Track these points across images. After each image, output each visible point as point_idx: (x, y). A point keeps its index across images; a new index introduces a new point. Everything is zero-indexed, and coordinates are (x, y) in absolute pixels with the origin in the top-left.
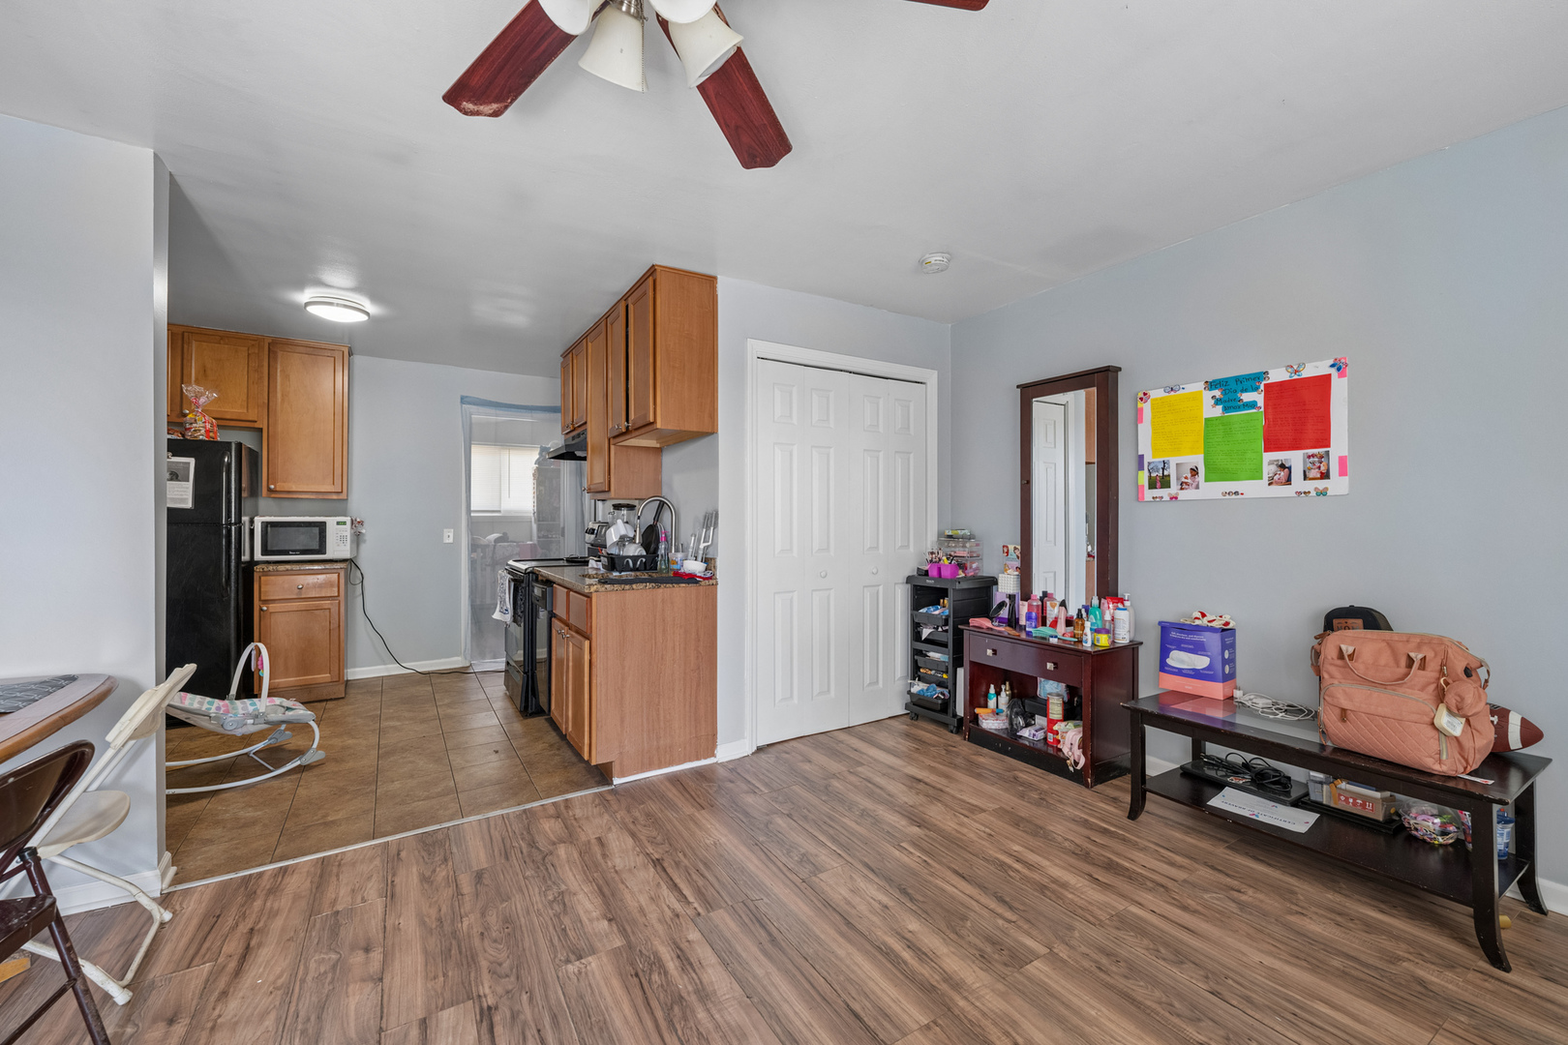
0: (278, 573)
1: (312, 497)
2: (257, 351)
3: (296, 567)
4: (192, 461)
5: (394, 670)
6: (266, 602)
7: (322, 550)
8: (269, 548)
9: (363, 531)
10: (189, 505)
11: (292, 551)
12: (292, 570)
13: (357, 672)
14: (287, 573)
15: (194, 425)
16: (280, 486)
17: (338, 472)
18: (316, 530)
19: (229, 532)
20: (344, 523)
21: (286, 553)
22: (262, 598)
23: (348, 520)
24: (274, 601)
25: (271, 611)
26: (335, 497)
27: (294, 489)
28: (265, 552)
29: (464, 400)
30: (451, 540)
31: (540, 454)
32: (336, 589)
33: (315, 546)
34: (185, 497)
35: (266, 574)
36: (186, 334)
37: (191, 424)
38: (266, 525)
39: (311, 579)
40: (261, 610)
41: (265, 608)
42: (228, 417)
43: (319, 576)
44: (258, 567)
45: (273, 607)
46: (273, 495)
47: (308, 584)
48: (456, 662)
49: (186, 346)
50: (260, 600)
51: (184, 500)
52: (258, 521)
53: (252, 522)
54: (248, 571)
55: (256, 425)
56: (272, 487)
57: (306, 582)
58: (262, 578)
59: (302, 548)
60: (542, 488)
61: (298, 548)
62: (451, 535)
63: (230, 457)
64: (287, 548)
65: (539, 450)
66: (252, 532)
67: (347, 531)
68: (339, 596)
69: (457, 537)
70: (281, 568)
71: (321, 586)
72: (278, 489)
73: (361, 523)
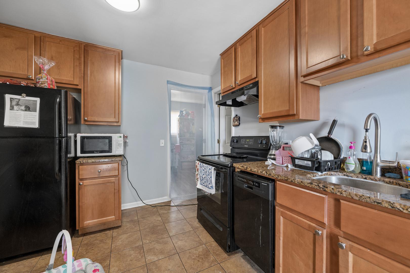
0: (88, 164)
1: (105, 124)
2: (78, 49)
3: (97, 160)
4: (38, 100)
5: (140, 204)
6: (82, 180)
7: (110, 150)
8: (84, 150)
9: (127, 141)
10: (36, 126)
11: (96, 151)
12: (95, 162)
13: (126, 206)
14: (93, 163)
15: (41, 80)
16: (90, 118)
17: (117, 112)
18: (107, 141)
19: (60, 142)
20: (121, 137)
21: (93, 152)
22: (80, 178)
23: (122, 135)
24: (86, 179)
25: (85, 184)
26: (115, 124)
27: (96, 120)
28: (82, 152)
29: (168, 82)
30: (163, 145)
31: (180, 113)
32: (117, 171)
33: (107, 148)
34: (34, 121)
35: (82, 164)
36: (42, 37)
37: (39, 79)
38: (83, 138)
39: (104, 167)
40: (79, 184)
41: (81, 183)
42: (64, 82)
43: (109, 165)
44: (78, 161)
45: (86, 183)
46: (87, 123)
47: (103, 169)
48: (165, 199)
49: (42, 43)
50: (79, 178)
51: (33, 123)
52: (79, 135)
53: (75, 136)
54: (73, 162)
55: (78, 87)
56: (86, 118)
57: (103, 168)
58: (80, 167)
59: (100, 150)
60: (181, 125)
61: (98, 150)
62: (163, 142)
63: (61, 98)
64: (93, 150)
65: (179, 112)
66: (76, 142)
67: (121, 141)
68: (118, 175)
69: (165, 143)
70: (90, 161)
71: (110, 170)
72: (89, 120)
73: (127, 137)
